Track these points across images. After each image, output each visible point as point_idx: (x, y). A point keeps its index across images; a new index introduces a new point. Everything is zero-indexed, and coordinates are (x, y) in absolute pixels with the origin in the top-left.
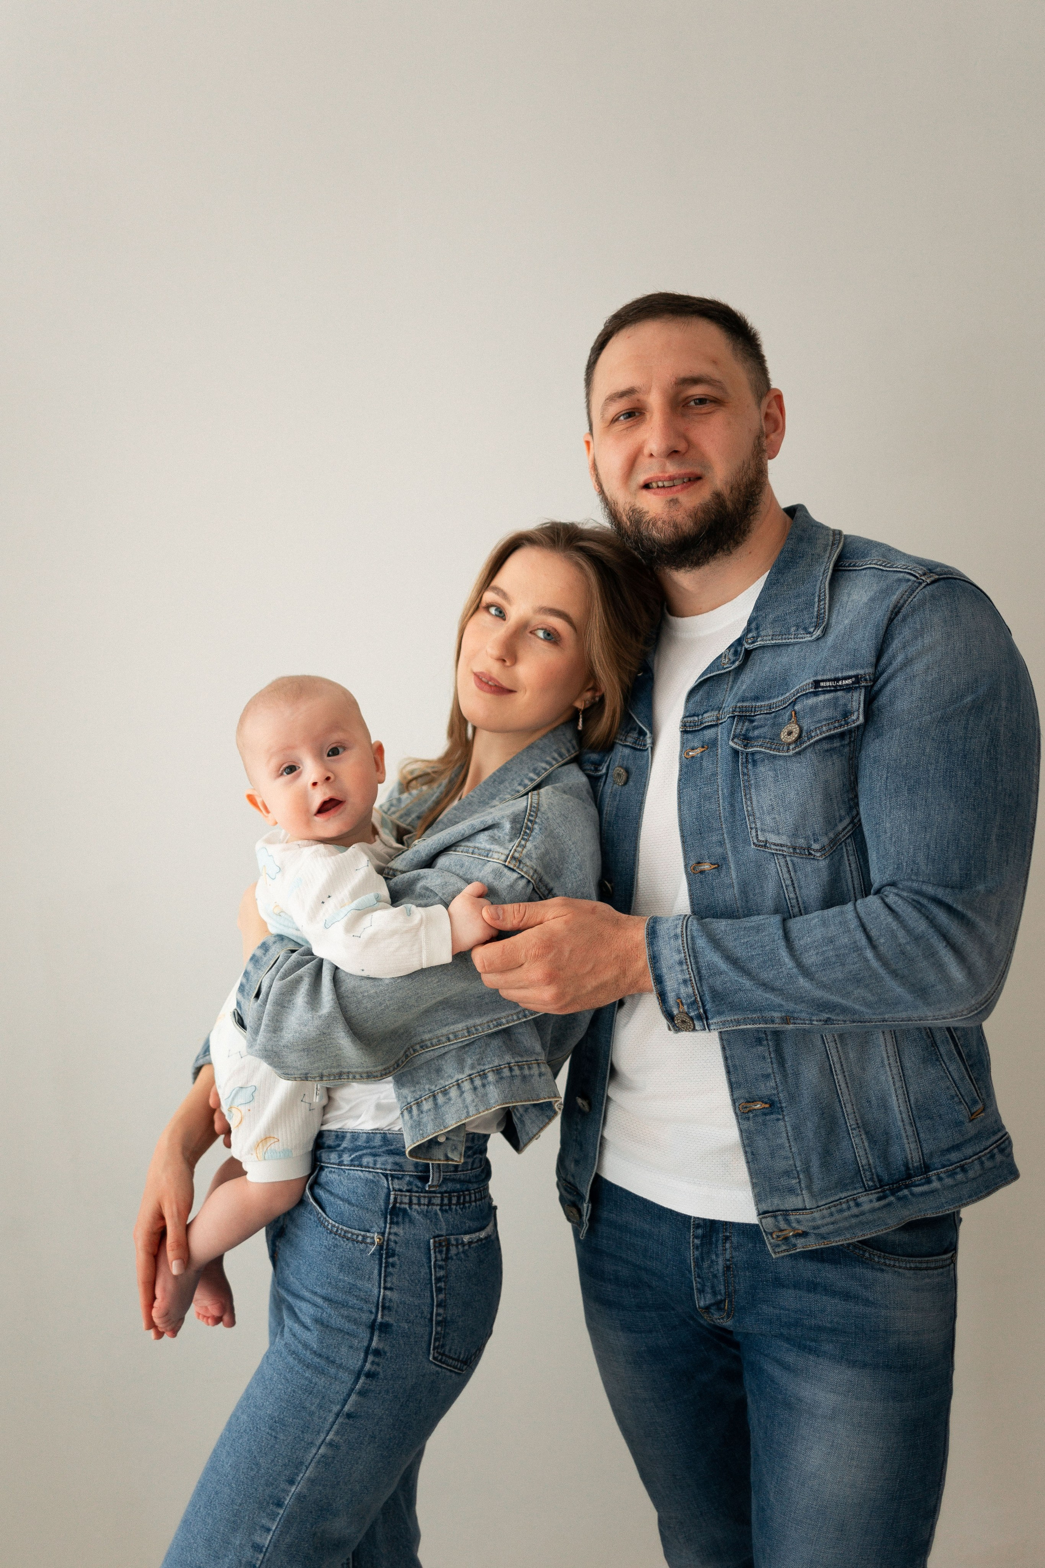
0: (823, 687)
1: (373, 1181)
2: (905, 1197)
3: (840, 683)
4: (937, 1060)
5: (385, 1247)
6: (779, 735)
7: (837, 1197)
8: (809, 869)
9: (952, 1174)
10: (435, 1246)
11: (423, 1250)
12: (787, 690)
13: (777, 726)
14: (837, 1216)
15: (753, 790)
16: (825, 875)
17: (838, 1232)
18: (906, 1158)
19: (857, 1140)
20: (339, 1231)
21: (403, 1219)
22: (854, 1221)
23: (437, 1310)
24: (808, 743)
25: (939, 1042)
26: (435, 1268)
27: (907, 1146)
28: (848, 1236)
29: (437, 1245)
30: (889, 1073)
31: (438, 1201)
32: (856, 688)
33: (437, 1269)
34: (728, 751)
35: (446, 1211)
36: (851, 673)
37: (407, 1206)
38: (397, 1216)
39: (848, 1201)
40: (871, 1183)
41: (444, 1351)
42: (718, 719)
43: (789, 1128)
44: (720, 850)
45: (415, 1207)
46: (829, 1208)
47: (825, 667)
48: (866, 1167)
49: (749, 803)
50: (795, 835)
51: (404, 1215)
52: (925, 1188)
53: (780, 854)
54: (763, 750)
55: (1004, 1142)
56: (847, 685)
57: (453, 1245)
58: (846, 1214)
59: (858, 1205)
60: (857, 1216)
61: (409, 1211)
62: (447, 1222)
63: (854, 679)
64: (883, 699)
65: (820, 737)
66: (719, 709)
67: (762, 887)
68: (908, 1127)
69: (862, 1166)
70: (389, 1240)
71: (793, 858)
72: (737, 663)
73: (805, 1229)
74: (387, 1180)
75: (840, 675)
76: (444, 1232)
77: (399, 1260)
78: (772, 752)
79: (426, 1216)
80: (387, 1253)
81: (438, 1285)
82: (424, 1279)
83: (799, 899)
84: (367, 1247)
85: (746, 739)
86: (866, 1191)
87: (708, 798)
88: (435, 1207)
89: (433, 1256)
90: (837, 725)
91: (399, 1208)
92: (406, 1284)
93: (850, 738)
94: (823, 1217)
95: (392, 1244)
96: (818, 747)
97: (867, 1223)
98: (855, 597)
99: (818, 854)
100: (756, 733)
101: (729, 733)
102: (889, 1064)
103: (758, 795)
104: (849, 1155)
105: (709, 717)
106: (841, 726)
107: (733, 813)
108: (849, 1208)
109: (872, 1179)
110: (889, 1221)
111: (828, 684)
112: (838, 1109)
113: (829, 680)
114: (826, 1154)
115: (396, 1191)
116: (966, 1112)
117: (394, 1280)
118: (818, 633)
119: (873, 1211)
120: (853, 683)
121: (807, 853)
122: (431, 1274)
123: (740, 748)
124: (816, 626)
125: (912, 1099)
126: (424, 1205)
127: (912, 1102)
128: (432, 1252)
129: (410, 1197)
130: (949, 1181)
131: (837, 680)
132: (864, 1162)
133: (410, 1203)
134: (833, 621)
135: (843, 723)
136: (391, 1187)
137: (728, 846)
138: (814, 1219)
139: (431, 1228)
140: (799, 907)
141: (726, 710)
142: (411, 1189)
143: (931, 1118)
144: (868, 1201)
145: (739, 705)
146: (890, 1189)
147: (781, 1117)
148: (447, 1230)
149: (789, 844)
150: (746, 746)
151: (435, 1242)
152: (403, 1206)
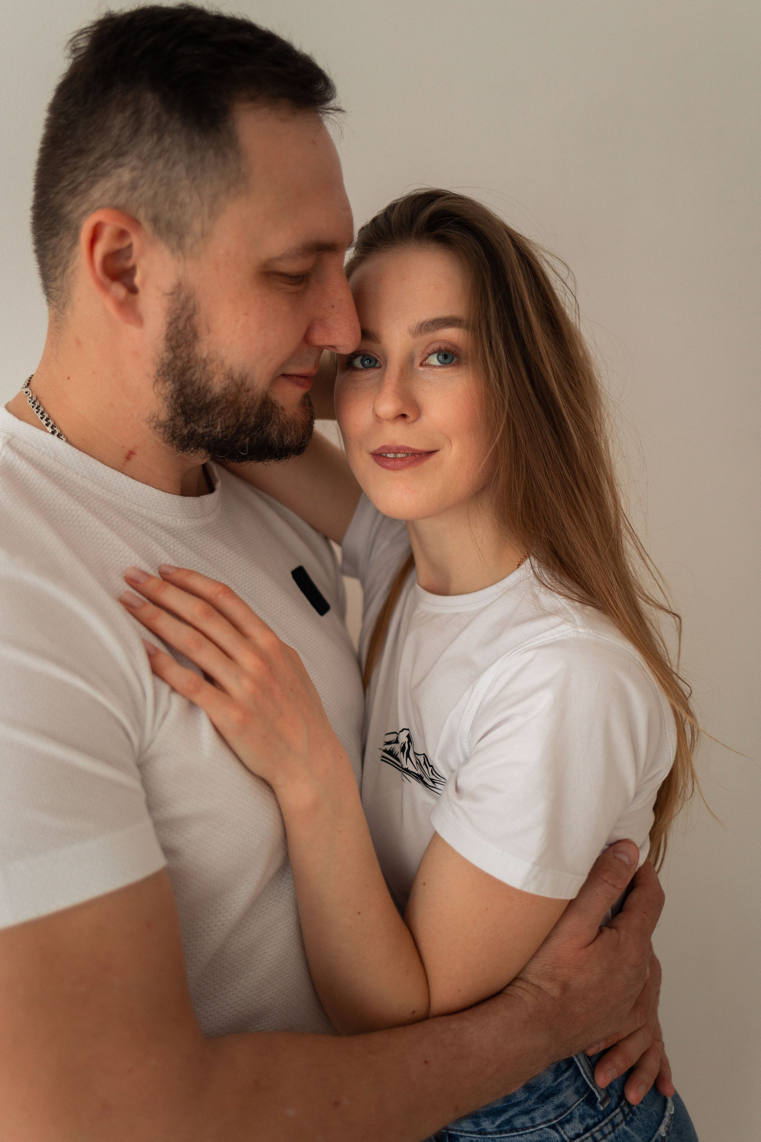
35: (632, 1120)
74: (557, 1131)
88: (620, 1127)
126: (610, 1133)
129: (592, 1135)
136: (566, 1138)
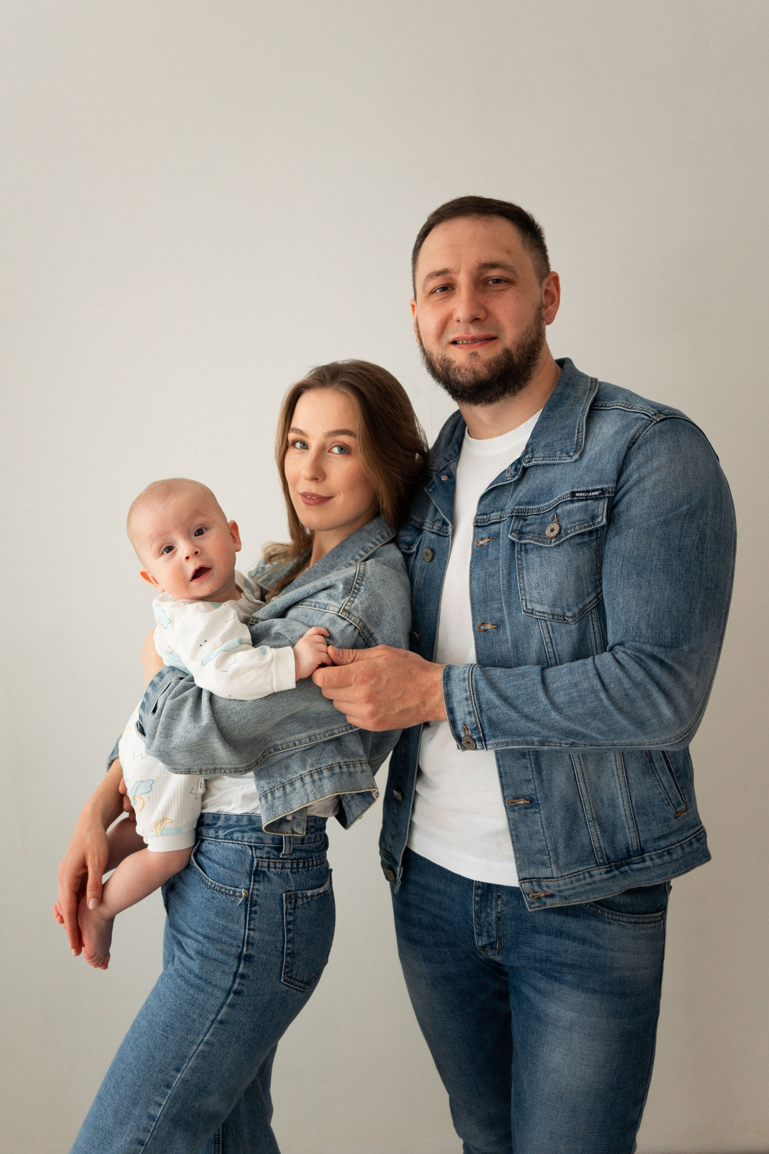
0: (578, 497)
1: (241, 851)
2: (626, 871)
3: (590, 494)
4: (653, 773)
5: (249, 899)
6: (544, 531)
7: (576, 870)
8: (563, 631)
9: (661, 856)
10: (286, 899)
11: (277, 902)
12: (552, 498)
13: (544, 525)
14: (576, 884)
15: (525, 571)
16: (575, 636)
17: (576, 895)
18: (627, 843)
19: (592, 829)
20: (216, 887)
21: (263, 879)
22: (588, 887)
23: (287, 945)
24: (565, 538)
25: (654, 760)
26: (286, 914)
27: (628, 834)
28: (584, 898)
29: (288, 898)
30: (617, 781)
31: (289, 866)
32: (602, 498)
33: (288, 915)
34: (507, 541)
35: (295, 873)
36: (599, 487)
37: (266, 869)
38: (259, 876)
39: (584, 873)
40: (601, 861)
41: (292, 976)
42: (501, 518)
43: (543, 819)
44: (499, 615)
45: (273, 870)
46: (570, 877)
47: (580, 481)
48: (598, 849)
49: (521, 581)
50: (554, 606)
51: (263, 876)
52: (641, 865)
53: (543, 619)
54: (532, 542)
55: (700, 834)
56: (595, 495)
57: (299, 898)
58: (583, 882)
59: (591, 876)
60: (590, 884)
61: (268, 873)
62: (296, 882)
63: (600, 491)
64: (621, 507)
65: (574, 534)
66: (502, 510)
67: (528, 643)
68: (630, 821)
69: (595, 848)
70: (252, 893)
71: (553, 623)
72: (517, 477)
73: (552, 892)
74: (252, 850)
75: (590, 488)
76: (293, 888)
77: (260, 908)
78: (539, 544)
79: (281, 876)
80: (251, 904)
81: (288, 927)
82: (278, 922)
83: (556, 653)
84: (236, 899)
85: (521, 534)
86: (598, 866)
87: (492, 576)
88: (286, 870)
89: (285, 906)
90: (586, 525)
91: (261, 871)
92: (265, 926)
93: (597, 535)
94: (566, 884)
95: (255, 897)
96: (572, 541)
97: (598, 890)
98: (604, 430)
99: (570, 620)
100: (528, 529)
101: (509, 528)
102: (618, 775)
103: (528, 575)
104: (586, 840)
105: (494, 516)
106: (589, 526)
107: (509, 587)
108: (585, 878)
109: (602, 858)
110: (613, 888)
111: (581, 494)
112: (580, 806)
113: (582, 492)
114: (570, 838)
115: (258, 858)
116: (672, 811)
117: (256, 924)
118: (576, 456)
119: (602, 880)
120: (600, 494)
121: (562, 619)
122: (283, 919)
123: (516, 540)
124: (575, 452)
125: (633, 800)
126: (279, 868)
127: (633, 803)
128: (284, 903)
129: (269, 862)
130: (658, 861)
131: (588, 491)
132: (597, 845)
133: (269, 867)
134: (588, 448)
135: (591, 523)
136: (254, 855)
137: (505, 612)
138: (559, 886)
139: (284, 885)
140: (555, 659)
141: (507, 511)
142: (270, 856)
143: (647, 815)
144: (599, 874)
145: (516, 507)
146: (615, 866)
147: (538, 811)
148: (295, 887)
149: (549, 612)
150: (520, 539)
151: (286, 895)
152: (263, 869)
